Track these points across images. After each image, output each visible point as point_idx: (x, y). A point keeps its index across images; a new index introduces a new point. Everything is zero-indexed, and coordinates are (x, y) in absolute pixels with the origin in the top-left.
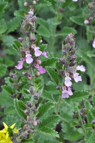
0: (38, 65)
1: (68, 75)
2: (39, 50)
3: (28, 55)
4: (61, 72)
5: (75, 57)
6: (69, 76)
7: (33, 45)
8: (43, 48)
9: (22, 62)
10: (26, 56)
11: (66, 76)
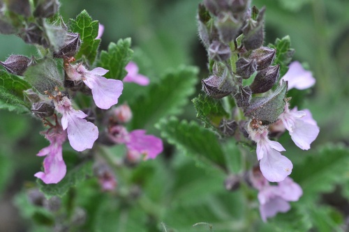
0: (124, 130)
1: (262, 136)
2: (107, 76)
3: (71, 117)
4: (228, 130)
5: (266, 52)
6: (266, 138)
7: (74, 67)
8: (120, 59)
9: (56, 146)
10: (64, 123)
11: (258, 141)
